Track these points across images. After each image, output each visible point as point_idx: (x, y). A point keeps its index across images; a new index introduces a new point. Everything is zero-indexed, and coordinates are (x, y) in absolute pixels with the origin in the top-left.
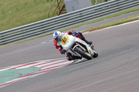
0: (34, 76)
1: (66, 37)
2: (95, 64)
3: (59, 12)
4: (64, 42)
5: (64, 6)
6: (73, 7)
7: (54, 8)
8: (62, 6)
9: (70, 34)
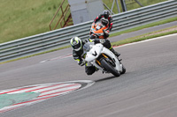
0: (30, 103)
2: (108, 90)
3: (63, 24)
5: (70, 16)
6: (81, 17)
7: (58, 19)
8: (68, 15)
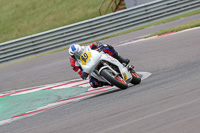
1: (87, 52)
4: (84, 60)
9: (94, 47)
